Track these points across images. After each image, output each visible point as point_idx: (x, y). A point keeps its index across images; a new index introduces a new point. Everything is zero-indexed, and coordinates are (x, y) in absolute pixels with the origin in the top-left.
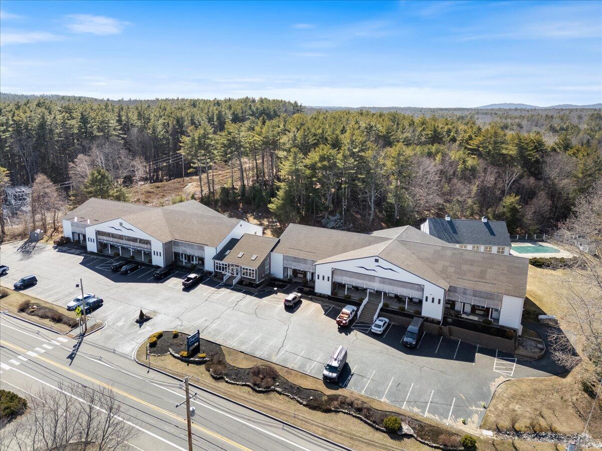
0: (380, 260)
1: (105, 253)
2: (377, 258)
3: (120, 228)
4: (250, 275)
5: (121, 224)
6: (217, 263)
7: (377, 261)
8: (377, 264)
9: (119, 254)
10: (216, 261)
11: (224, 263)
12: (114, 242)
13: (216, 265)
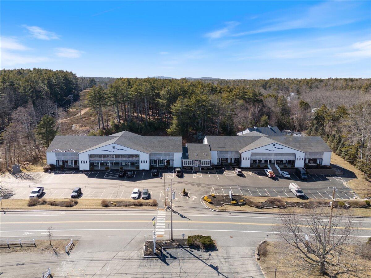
0: (276, 144)
1: (96, 168)
2: (274, 144)
3: (113, 150)
4: (207, 164)
5: (114, 147)
6: (185, 161)
7: (274, 145)
8: (274, 147)
9: (109, 168)
10: (184, 160)
11: (190, 160)
12: (105, 160)
13: (184, 162)
